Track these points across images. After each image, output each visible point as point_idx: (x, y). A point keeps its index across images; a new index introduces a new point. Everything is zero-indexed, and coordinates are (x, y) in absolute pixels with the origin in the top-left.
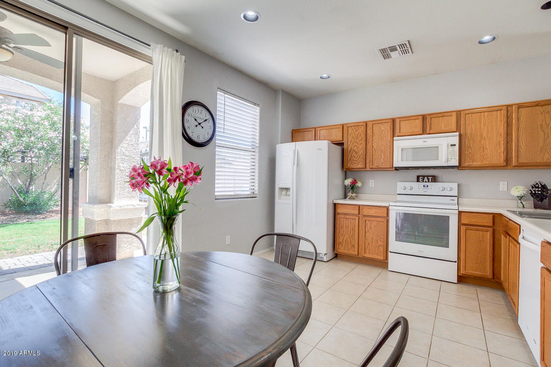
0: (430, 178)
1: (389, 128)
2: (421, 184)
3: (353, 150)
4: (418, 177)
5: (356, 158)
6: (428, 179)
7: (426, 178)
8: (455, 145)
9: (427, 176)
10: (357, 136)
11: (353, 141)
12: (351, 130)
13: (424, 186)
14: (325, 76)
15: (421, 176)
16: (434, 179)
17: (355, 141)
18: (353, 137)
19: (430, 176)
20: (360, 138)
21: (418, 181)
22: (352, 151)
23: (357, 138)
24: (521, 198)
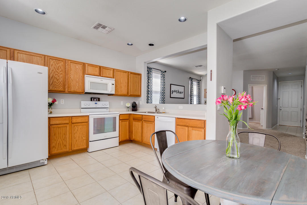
0: (97, 99)
1: (81, 68)
2: (93, 102)
3: (55, 77)
4: (91, 98)
5: (57, 84)
6: (96, 100)
7: (95, 99)
8: (113, 84)
9: (96, 98)
10: (58, 68)
11: (54, 70)
12: (53, 61)
13: (95, 103)
14: (40, 10)
15: (93, 98)
16: (99, 100)
17: (56, 71)
18: (54, 67)
19: (97, 98)
20: (61, 70)
21: (91, 100)
22: (53, 78)
23: (58, 69)
24: (128, 107)
